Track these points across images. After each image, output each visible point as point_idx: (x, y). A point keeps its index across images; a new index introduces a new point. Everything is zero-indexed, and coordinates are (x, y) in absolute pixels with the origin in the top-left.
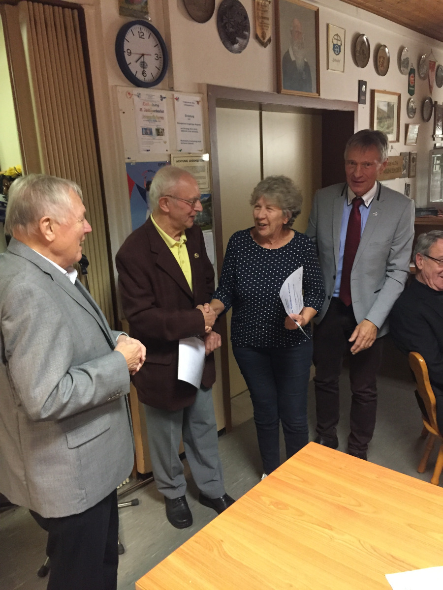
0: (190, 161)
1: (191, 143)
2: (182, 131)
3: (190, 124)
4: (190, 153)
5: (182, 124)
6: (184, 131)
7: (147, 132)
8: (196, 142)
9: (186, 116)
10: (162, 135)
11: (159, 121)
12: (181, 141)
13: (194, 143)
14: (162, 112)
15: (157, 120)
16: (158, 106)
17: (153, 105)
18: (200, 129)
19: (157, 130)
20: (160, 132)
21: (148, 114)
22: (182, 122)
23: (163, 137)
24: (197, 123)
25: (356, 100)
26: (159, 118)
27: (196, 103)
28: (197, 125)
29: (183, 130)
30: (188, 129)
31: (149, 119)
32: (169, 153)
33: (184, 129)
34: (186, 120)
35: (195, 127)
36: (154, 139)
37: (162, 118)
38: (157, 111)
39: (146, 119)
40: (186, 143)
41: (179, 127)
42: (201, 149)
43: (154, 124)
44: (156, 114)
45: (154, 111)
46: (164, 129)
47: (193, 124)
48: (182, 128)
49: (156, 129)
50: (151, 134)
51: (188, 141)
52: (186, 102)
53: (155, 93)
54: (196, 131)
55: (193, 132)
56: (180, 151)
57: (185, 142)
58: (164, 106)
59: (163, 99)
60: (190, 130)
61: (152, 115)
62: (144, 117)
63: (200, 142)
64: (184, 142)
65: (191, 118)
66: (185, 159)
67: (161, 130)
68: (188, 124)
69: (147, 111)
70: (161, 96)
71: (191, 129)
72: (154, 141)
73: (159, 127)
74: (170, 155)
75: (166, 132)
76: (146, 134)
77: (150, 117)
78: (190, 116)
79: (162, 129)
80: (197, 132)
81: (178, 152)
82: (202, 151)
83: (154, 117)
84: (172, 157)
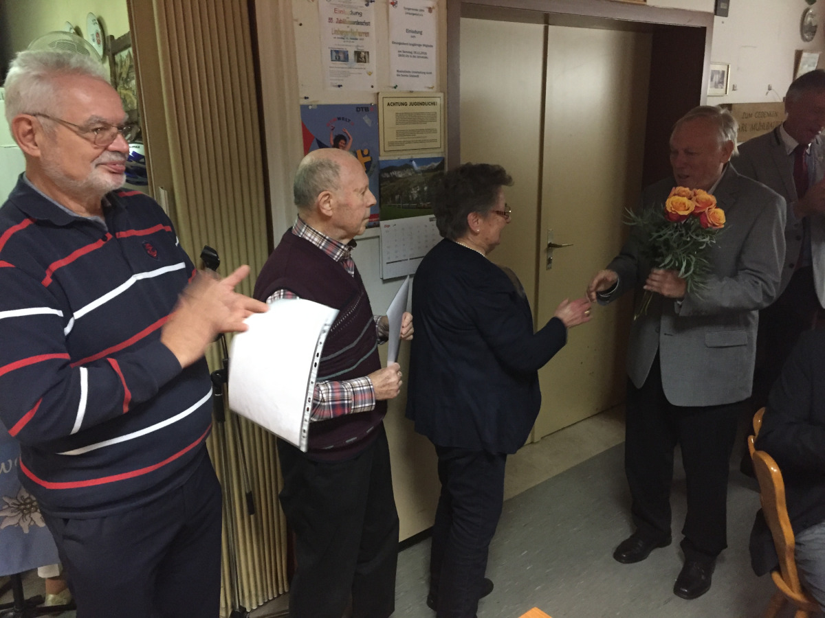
0: (411, 104)
1: (416, 74)
2: (400, 55)
3: (414, 45)
4: (411, 92)
5: (400, 44)
6: (403, 56)
7: (339, 56)
8: (424, 73)
9: (408, 31)
11: (361, 39)
12: (398, 71)
13: (420, 75)
14: (368, 24)
15: (358, 37)
16: (360, 14)
17: (352, 13)
18: (432, 53)
19: (358, 54)
20: (361, 57)
21: (343, 27)
22: (401, 42)
23: (366, 65)
24: (426, 44)
25: (711, 9)
26: (360, 34)
27: (427, 10)
28: (427, 46)
29: (402, 54)
30: (411, 53)
31: (342, 35)
32: (375, 90)
33: (404, 52)
34: (407, 38)
35: (424, 49)
36: (350, 68)
37: (367, 34)
38: (358, 23)
39: (339, 36)
40: (407, 76)
41: (394, 50)
42: (431, 86)
43: (352, 44)
44: (355, 27)
45: (354, 23)
47: (420, 45)
48: (400, 51)
49: (356, 52)
50: (346, 59)
51: (410, 72)
52: (409, 9)
54: (424, 56)
55: (418, 57)
56: (395, 87)
57: (405, 74)
58: (371, 14)
59: (371, 4)
60: (413, 54)
61: (348, 30)
62: (336, 32)
63: (431, 73)
64: (401, 73)
65: (418, 35)
66: (403, 100)
67: (363, 54)
68: (410, 45)
69: (340, 22)
71: (415, 52)
72: (350, 70)
74: (378, 94)
75: (373, 57)
76: (338, 59)
77: (347, 32)
78: (415, 32)
79: (365, 52)
80: (426, 58)
81: (391, 89)
82: (432, 88)
83: (352, 32)
84: (380, 96)
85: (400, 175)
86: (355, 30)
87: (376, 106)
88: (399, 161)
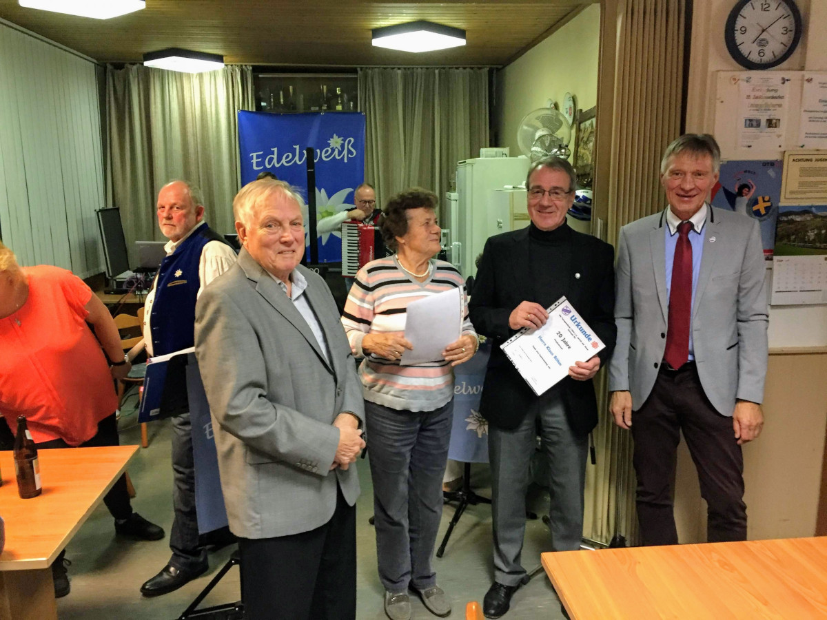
0: (817, 160)
1: (822, 136)
2: (810, 121)
3: (825, 112)
4: (817, 151)
5: (811, 111)
6: (813, 121)
7: (752, 123)
9: (821, 101)
10: (776, 127)
11: (774, 110)
12: (806, 133)
14: (782, 98)
15: (771, 108)
16: (776, 91)
17: (768, 90)
19: (769, 121)
20: (771, 123)
21: (759, 101)
23: (776, 130)
26: (774, 106)
30: (822, 118)
31: (758, 107)
32: (782, 149)
33: (814, 118)
34: (820, 107)
36: (761, 132)
37: (780, 106)
38: (773, 98)
39: (754, 107)
40: (815, 137)
41: (805, 116)
43: (765, 113)
44: (770, 101)
45: (769, 98)
46: (779, 120)
48: (810, 118)
50: (758, 125)
51: (818, 134)
52: (821, 83)
53: (774, 75)
56: (801, 148)
57: (813, 135)
58: (785, 90)
59: (786, 82)
60: (824, 119)
61: (764, 103)
62: (752, 105)
64: (809, 135)
66: (809, 157)
67: (774, 121)
68: (822, 112)
69: (756, 97)
70: (783, 79)
72: (761, 134)
73: (772, 117)
74: (785, 152)
75: (783, 125)
76: (751, 125)
77: (761, 104)
79: (776, 120)
81: (798, 148)
83: (766, 105)
84: (786, 154)
85: (798, 219)
86: (769, 103)
87: (781, 162)
88: (799, 207)
